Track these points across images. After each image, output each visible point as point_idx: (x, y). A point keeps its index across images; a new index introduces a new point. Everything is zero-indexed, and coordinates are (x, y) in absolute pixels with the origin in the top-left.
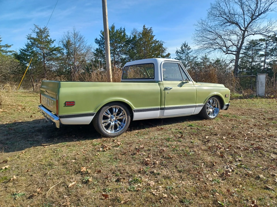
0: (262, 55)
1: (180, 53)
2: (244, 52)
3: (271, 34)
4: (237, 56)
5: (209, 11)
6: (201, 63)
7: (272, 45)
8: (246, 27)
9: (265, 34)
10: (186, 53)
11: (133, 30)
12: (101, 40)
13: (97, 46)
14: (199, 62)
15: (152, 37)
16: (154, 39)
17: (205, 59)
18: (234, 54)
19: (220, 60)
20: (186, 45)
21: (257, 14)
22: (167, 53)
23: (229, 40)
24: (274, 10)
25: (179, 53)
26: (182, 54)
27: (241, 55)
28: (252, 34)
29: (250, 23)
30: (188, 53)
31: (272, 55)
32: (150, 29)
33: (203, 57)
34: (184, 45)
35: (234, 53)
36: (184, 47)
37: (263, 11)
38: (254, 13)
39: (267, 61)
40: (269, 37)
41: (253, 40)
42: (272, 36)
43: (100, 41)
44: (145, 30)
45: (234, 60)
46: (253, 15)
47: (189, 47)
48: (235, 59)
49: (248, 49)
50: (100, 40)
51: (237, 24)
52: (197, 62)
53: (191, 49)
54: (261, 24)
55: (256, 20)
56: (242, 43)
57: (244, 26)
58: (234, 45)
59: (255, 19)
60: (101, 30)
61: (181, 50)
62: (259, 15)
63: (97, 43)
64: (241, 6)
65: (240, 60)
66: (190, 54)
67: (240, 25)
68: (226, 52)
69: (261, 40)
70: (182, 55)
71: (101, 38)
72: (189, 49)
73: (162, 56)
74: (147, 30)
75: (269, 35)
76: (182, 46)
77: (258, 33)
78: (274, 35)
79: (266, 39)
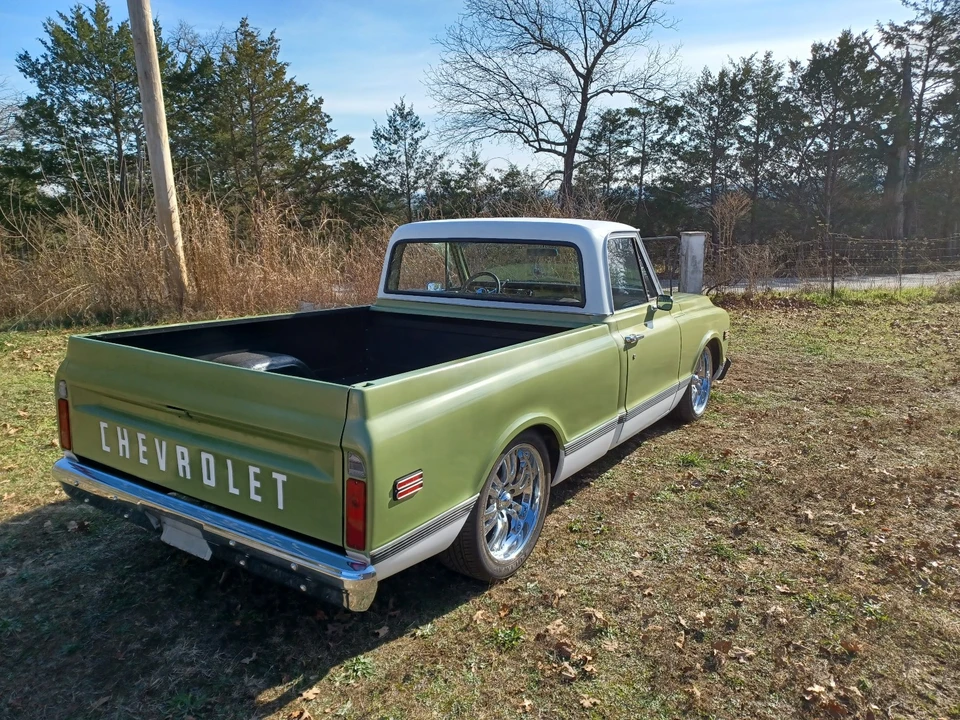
0: (633, 162)
1: (386, 139)
2: (587, 148)
3: (658, 95)
4: (568, 158)
6: (462, 177)
7: (657, 131)
8: (590, 65)
9: (639, 92)
10: (409, 141)
11: (177, 26)
12: (47, 64)
13: (32, 89)
14: (456, 177)
15: (280, 72)
16: (287, 78)
17: (474, 165)
18: (559, 154)
19: (518, 173)
20: (406, 110)
21: (616, 25)
22: (340, 137)
23: (535, 102)
24: (661, 21)
25: (383, 141)
26: (395, 143)
27: (578, 158)
28: (607, 91)
29: (601, 52)
30: (417, 143)
31: (656, 161)
32: (271, 39)
33: (468, 159)
34: (400, 110)
35: (560, 149)
36: (398, 118)
37: (632, 20)
38: (610, 23)
39: (647, 179)
40: (650, 103)
41: (609, 112)
42: (657, 102)
43: (45, 64)
44: (249, 38)
45: (560, 172)
46: (606, 31)
47: (418, 118)
48: (562, 169)
49: (597, 138)
50: (42, 61)
51: (563, 52)
52: (447, 173)
53: (423, 125)
54: (629, 60)
55: (616, 45)
56: (582, 117)
57: (585, 66)
58: (551, 120)
59: (613, 42)
60: (49, 20)
61: (388, 128)
62: (624, 30)
63: (31, 74)
65: (575, 172)
66: (424, 145)
67: (571, 55)
68: (536, 144)
69: (632, 112)
70: (394, 147)
71: (49, 53)
72: (415, 125)
73: (321, 146)
74: (259, 39)
75: (650, 97)
76: (391, 113)
77: (623, 89)
78: (664, 99)
79: (642, 111)
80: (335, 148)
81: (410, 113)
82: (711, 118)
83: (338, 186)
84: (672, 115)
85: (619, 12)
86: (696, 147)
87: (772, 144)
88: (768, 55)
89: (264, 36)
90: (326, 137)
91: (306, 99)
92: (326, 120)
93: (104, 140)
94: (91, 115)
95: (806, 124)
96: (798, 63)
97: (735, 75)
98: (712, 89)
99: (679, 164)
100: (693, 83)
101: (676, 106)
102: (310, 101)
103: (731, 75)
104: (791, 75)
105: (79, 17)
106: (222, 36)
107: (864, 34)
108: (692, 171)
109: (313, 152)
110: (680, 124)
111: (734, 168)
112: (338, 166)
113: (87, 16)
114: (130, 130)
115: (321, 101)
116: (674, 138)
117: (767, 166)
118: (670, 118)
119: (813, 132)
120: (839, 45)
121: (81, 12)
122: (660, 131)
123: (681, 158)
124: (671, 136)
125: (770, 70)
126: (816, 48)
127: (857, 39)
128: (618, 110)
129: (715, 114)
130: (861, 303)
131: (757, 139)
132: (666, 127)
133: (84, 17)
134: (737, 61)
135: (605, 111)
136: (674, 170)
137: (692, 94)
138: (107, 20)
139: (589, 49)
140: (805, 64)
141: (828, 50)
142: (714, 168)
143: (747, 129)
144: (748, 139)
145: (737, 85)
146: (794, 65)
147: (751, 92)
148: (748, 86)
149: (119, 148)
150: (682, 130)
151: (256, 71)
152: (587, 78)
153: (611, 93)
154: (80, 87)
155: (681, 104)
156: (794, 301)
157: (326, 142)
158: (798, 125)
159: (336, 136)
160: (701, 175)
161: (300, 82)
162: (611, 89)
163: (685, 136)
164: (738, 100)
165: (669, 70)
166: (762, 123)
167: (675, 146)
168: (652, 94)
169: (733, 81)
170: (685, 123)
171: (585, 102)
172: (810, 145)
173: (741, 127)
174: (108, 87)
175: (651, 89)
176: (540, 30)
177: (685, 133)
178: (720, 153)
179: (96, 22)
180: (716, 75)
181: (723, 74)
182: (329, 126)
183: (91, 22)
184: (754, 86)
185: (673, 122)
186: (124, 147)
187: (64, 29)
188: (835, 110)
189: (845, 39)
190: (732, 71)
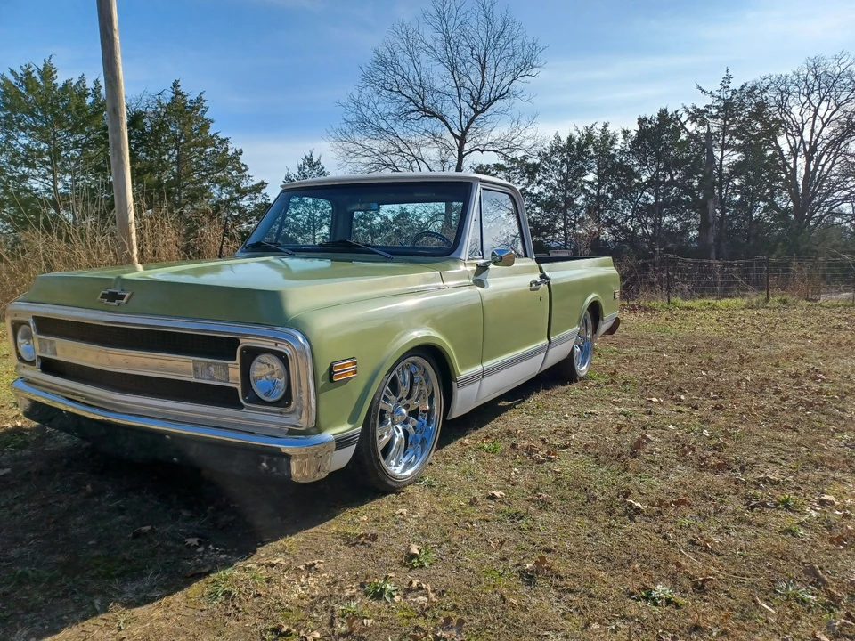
3: (519, 154)
5: (365, 69)
7: (519, 183)
8: (464, 129)
9: (504, 151)
15: (205, 125)
16: (211, 132)
19: (408, 214)
20: (315, 160)
21: (484, 99)
22: (256, 181)
24: (520, 96)
28: (478, 150)
29: (473, 119)
32: (199, 99)
34: (309, 160)
36: (307, 167)
37: (497, 94)
38: (479, 97)
40: (513, 160)
41: (481, 166)
42: (519, 160)
44: (179, 97)
45: (442, 214)
46: (476, 103)
47: (323, 168)
48: (444, 212)
51: (442, 118)
54: (495, 129)
55: (484, 114)
57: (460, 128)
59: (482, 112)
61: (298, 175)
62: (491, 102)
64: (453, 73)
67: (449, 121)
69: (499, 167)
72: (321, 173)
73: (238, 189)
74: (188, 99)
75: (513, 155)
76: (301, 162)
77: (491, 148)
78: (525, 157)
79: (507, 166)
80: (250, 191)
81: (318, 163)
82: (561, 173)
83: (251, 223)
84: (531, 170)
85: (486, 88)
86: (550, 197)
87: (610, 195)
88: (605, 126)
89: (193, 97)
90: (244, 181)
91: (227, 149)
92: (243, 168)
93: (41, 179)
94: (30, 158)
95: (636, 180)
96: (628, 132)
97: (580, 140)
98: (562, 150)
99: (538, 210)
100: (547, 145)
101: (534, 164)
102: (230, 153)
103: (577, 140)
104: (623, 141)
105: (28, 74)
106: (145, 98)
107: (676, 112)
108: (548, 217)
109: (230, 193)
110: (538, 178)
111: (581, 215)
112: (252, 206)
113: (35, 74)
114: (66, 172)
115: (241, 153)
116: (533, 189)
117: (607, 214)
118: (530, 173)
119: (642, 187)
120: (658, 119)
121: (31, 70)
122: (522, 182)
123: (538, 205)
124: (531, 187)
125: (607, 137)
126: (641, 121)
127: (672, 115)
128: (488, 165)
129: (565, 170)
130: (692, 308)
131: (598, 192)
132: (526, 180)
133: (33, 75)
134: (581, 129)
135: (478, 165)
136: (534, 215)
137: (545, 154)
138: (54, 79)
139: (463, 117)
140: (633, 133)
141: (650, 122)
142: (566, 214)
143: (590, 183)
144: (592, 191)
145: (581, 147)
146: (625, 133)
147: (593, 153)
148: (591, 148)
149: (55, 187)
150: (539, 183)
151: (184, 124)
152: (462, 140)
153: (482, 151)
154: (23, 133)
155: (537, 161)
156: (640, 307)
157: (242, 186)
158: (630, 181)
159: (252, 180)
160: (555, 220)
161: (222, 136)
162: (481, 148)
163: (542, 188)
164: (582, 160)
165: (528, 134)
166: (602, 179)
167: (534, 196)
168: (514, 153)
169: (579, 144)
170: (541, 178)
171: (461, 157)
172: (640, 197)
173: (585, 182)
174: (48, 134)
175: (513, 149)
176: (423, 100)
177: (542, 185)
178: (569, 202)
179: (42, 79)
180: (565, 140)
181: (570, 139)
182: (247, 173)
183: (39, 80)
184: (595, 149)
185: (532, 177)
186: (59, 186)
187: (13, 83)
188: (658, 170)
189: (663, 114)
190: (577, 136)
